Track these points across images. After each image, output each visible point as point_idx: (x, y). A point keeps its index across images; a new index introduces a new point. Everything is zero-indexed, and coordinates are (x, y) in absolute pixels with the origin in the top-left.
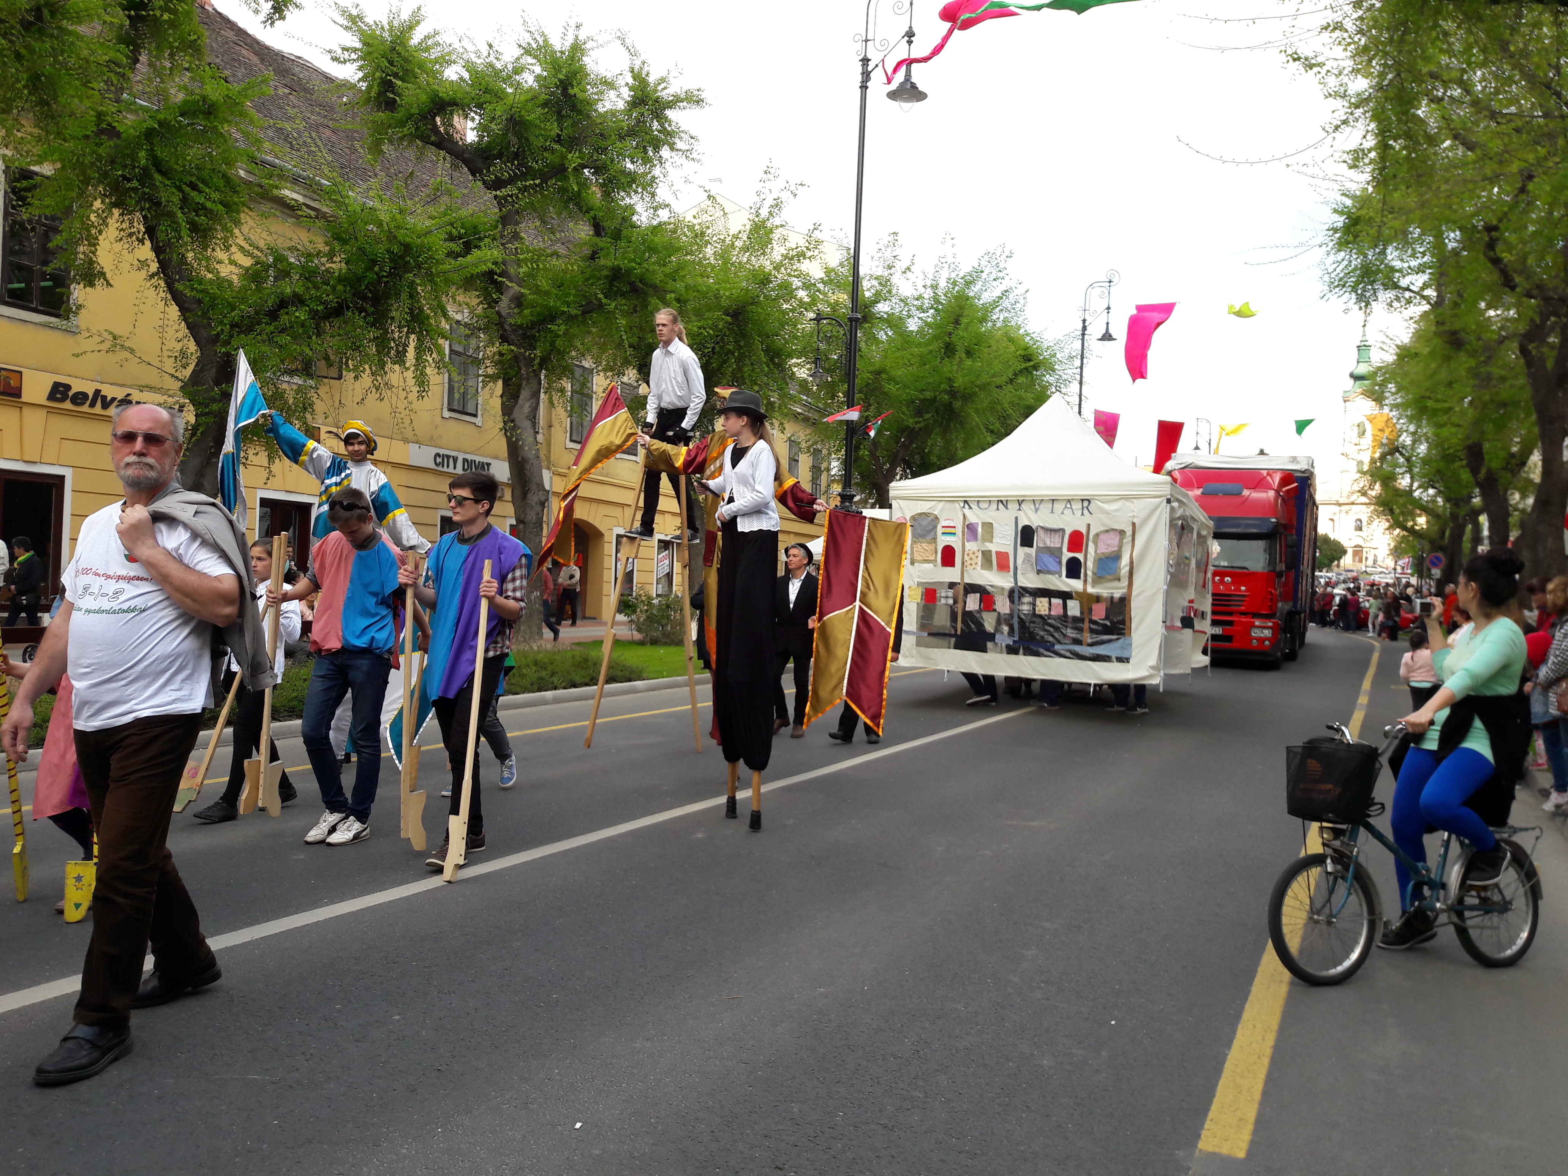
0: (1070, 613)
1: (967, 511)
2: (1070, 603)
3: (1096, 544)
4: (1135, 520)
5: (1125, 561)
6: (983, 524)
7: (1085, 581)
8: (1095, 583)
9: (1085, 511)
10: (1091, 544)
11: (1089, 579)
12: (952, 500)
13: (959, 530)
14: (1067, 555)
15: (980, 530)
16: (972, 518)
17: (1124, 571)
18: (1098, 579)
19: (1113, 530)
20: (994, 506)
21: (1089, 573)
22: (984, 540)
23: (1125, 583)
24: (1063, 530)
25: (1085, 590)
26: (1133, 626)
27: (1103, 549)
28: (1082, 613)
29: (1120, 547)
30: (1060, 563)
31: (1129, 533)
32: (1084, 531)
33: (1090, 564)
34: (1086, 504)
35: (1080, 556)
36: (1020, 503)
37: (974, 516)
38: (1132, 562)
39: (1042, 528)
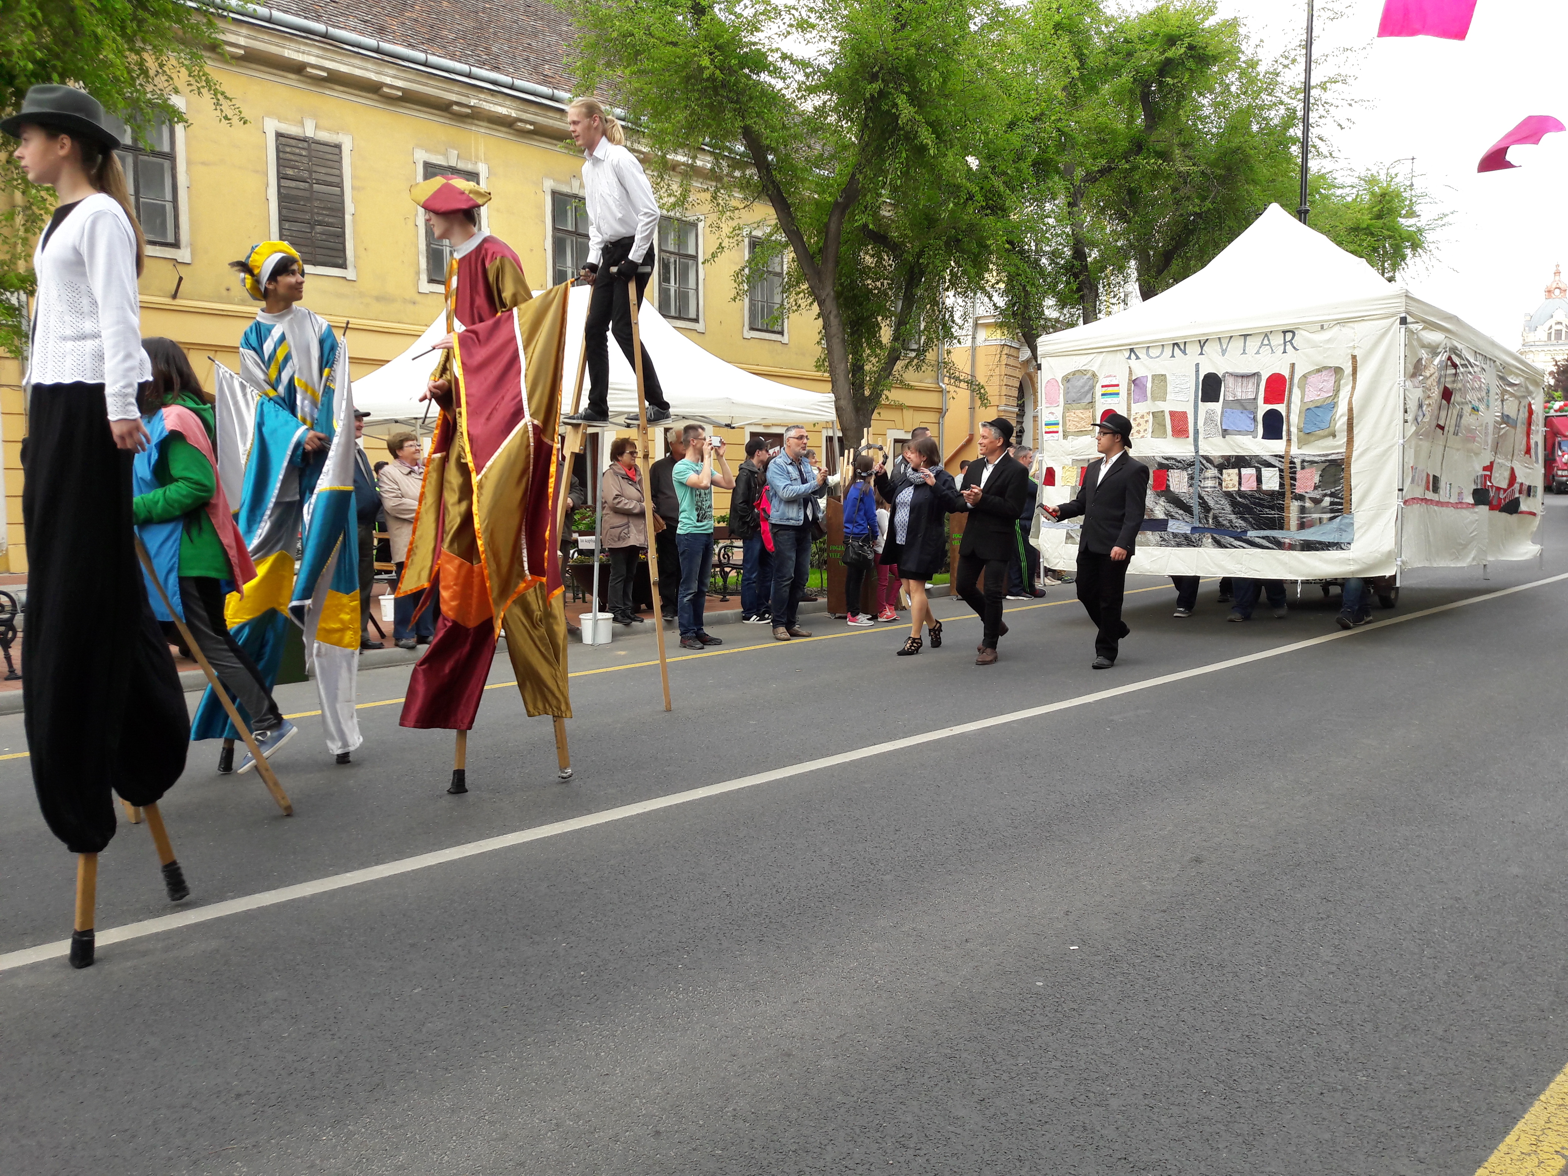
0: (1265, 487)
1: (1133, 362)
2: (1266, 472)
3: (1302, 388)
4: (1356, 353)
5: (1342, 408)
6: (1154, 377)
7: (1289, 440)
8: (1301, 443)
9: (1289, 346)
10: (1296, 392)
11: (1294, 438)
12: (1115, 349)
13: (1123, 390)
14: (1263, 408)
15: (1149, 385)
16: (1140, 370)
17: (1341, 423)
18: (1307, 436)
19: (1325, 368)
20: (1168, 351)
21: (1294, 430)
22: (1154, 399)
23: (1342, 439)
24: (1257, 375)
25: (1287, 452)
26: (1355, 498)
27: (1312, 395)
28: (1282, 485)
29: (1337, 391)
30: (1255, 419)
31: (1348, 370)
32: (1286, 374)
33: (1294, 418)
34: (1289, 336)
35: (1281, 408)
36: (1202, 344)
37: (1143, 368)
38: (1350, 410)
39: (1231, 374)
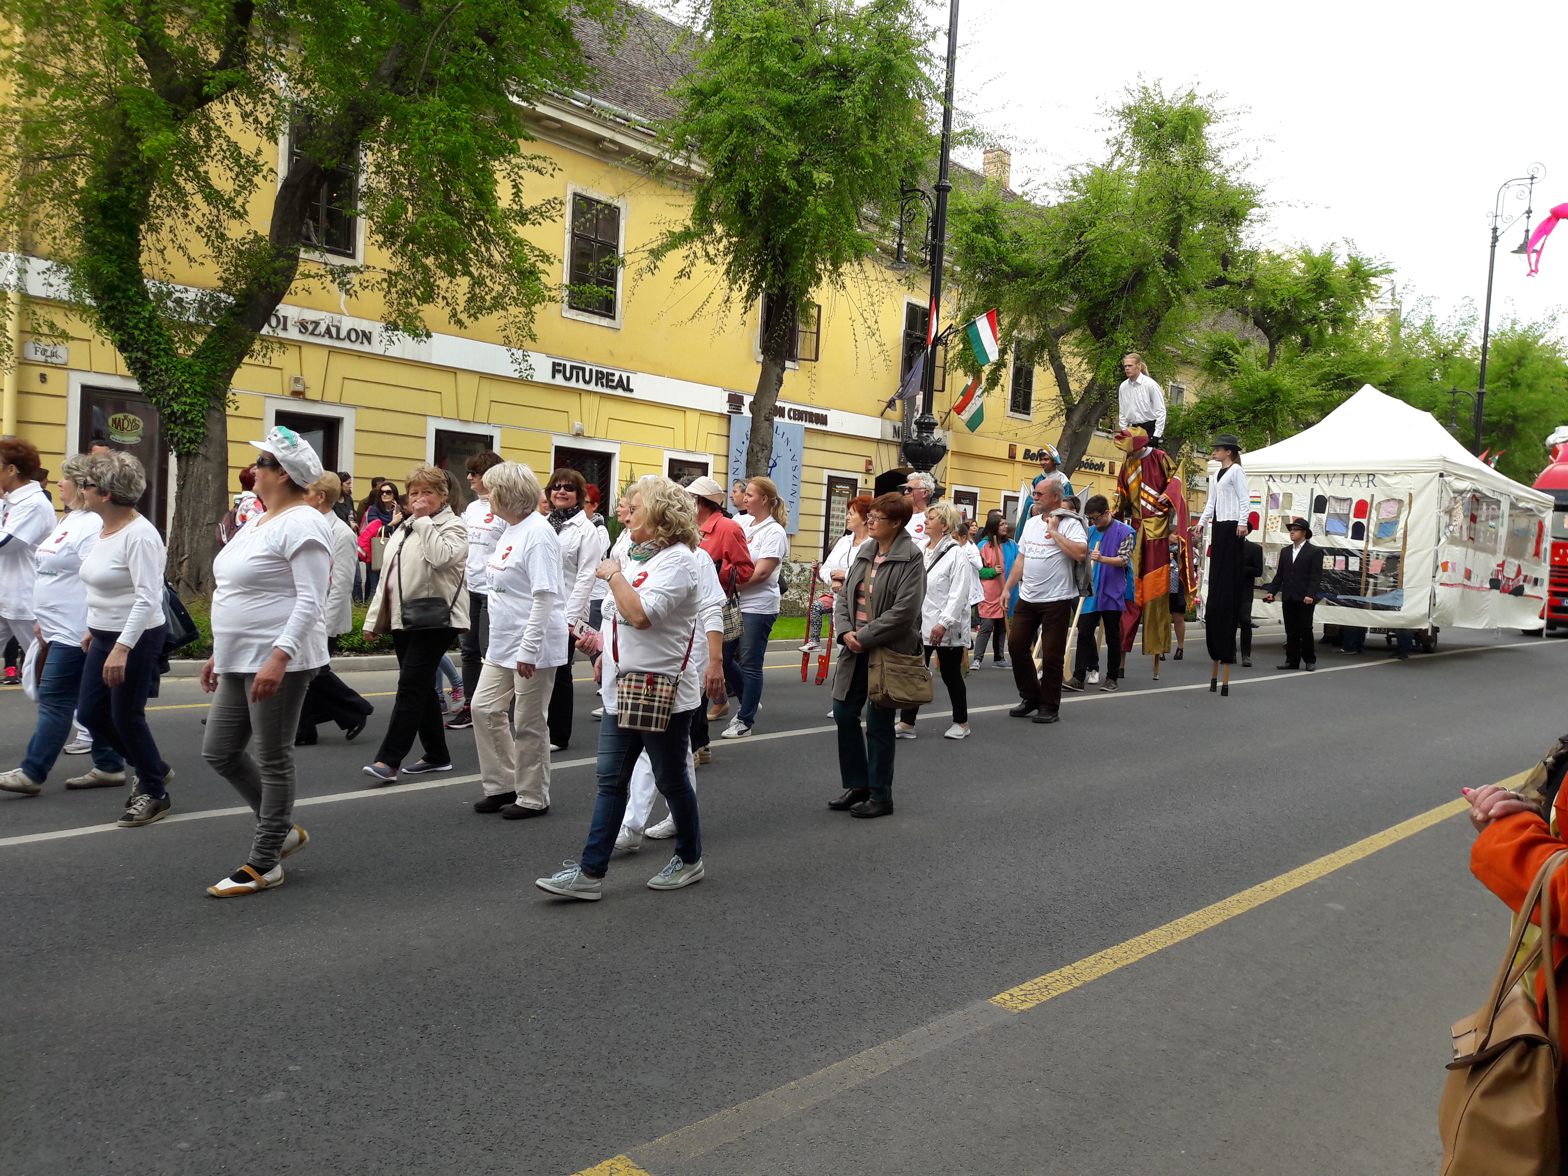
0: (1350, 569)
1: (1271, 483)
2: (1351, 559)
3: (1378, 510)
4: (1412, 491)
5: (1401, 525)
6: (1284, 494)
7: (1367, 541)
8: (1375, 544)
9: (1371, 484)
10: (1373, 511)
11: (1371, 540)
12: (1259, 475)
13: (1264, 500)
14: (1353, 520)
15: (1281, 499)
16: (1275, 489)
17: (1400, 533)
18: (1377, 540)
19: (1393, 499)
20: (1294, 480)
21: (1371, 535)
22: (1284, 508)
23: (1400, 544)
24: (1350, 499)
25: (1366, 548)
26: (1405, 580)
27: (1384, 515)
28: (1361, 568)
29: (1399, 513)
30: (1347, 527)
31: (1406, 501)
32: (1368, 500)
33: (1372, 528)
34: (1371, 478)
35: (1364, 521)
36: (1316, 476)
37: (1277, 488)
38: (1406, 525)
39: (1334, 497)
